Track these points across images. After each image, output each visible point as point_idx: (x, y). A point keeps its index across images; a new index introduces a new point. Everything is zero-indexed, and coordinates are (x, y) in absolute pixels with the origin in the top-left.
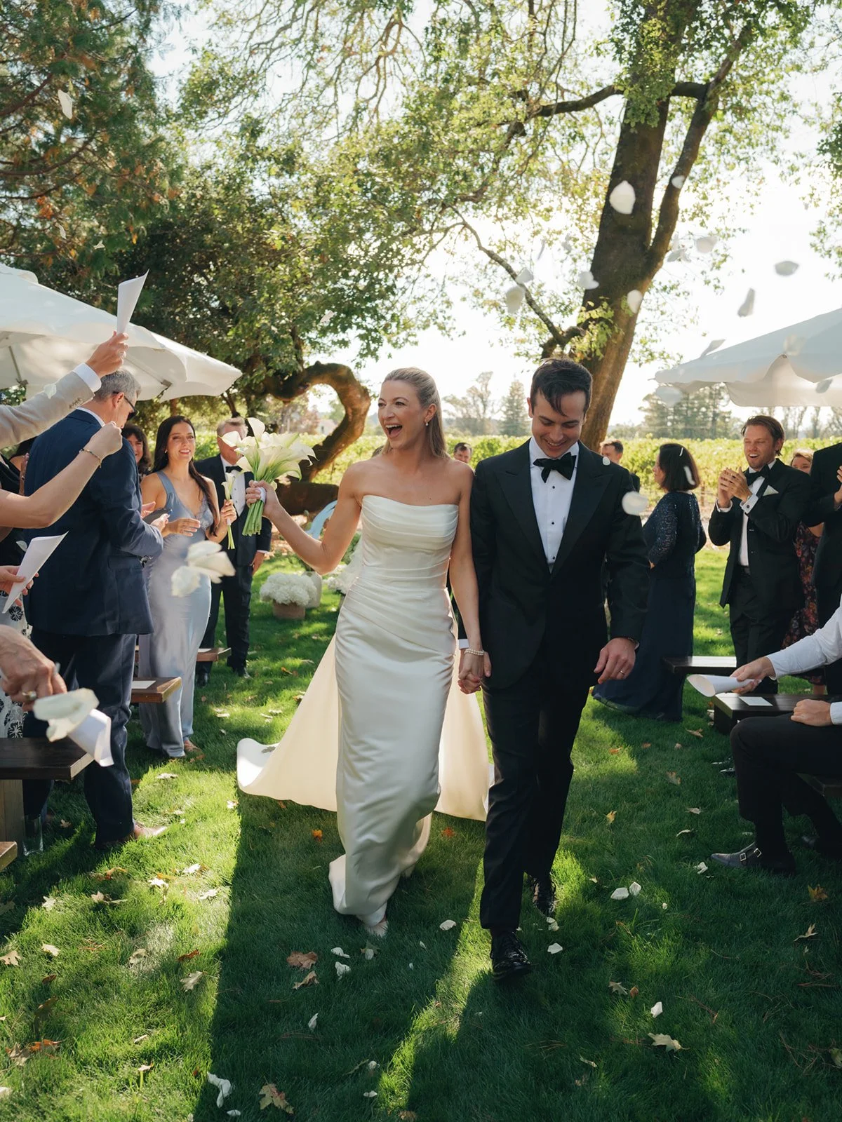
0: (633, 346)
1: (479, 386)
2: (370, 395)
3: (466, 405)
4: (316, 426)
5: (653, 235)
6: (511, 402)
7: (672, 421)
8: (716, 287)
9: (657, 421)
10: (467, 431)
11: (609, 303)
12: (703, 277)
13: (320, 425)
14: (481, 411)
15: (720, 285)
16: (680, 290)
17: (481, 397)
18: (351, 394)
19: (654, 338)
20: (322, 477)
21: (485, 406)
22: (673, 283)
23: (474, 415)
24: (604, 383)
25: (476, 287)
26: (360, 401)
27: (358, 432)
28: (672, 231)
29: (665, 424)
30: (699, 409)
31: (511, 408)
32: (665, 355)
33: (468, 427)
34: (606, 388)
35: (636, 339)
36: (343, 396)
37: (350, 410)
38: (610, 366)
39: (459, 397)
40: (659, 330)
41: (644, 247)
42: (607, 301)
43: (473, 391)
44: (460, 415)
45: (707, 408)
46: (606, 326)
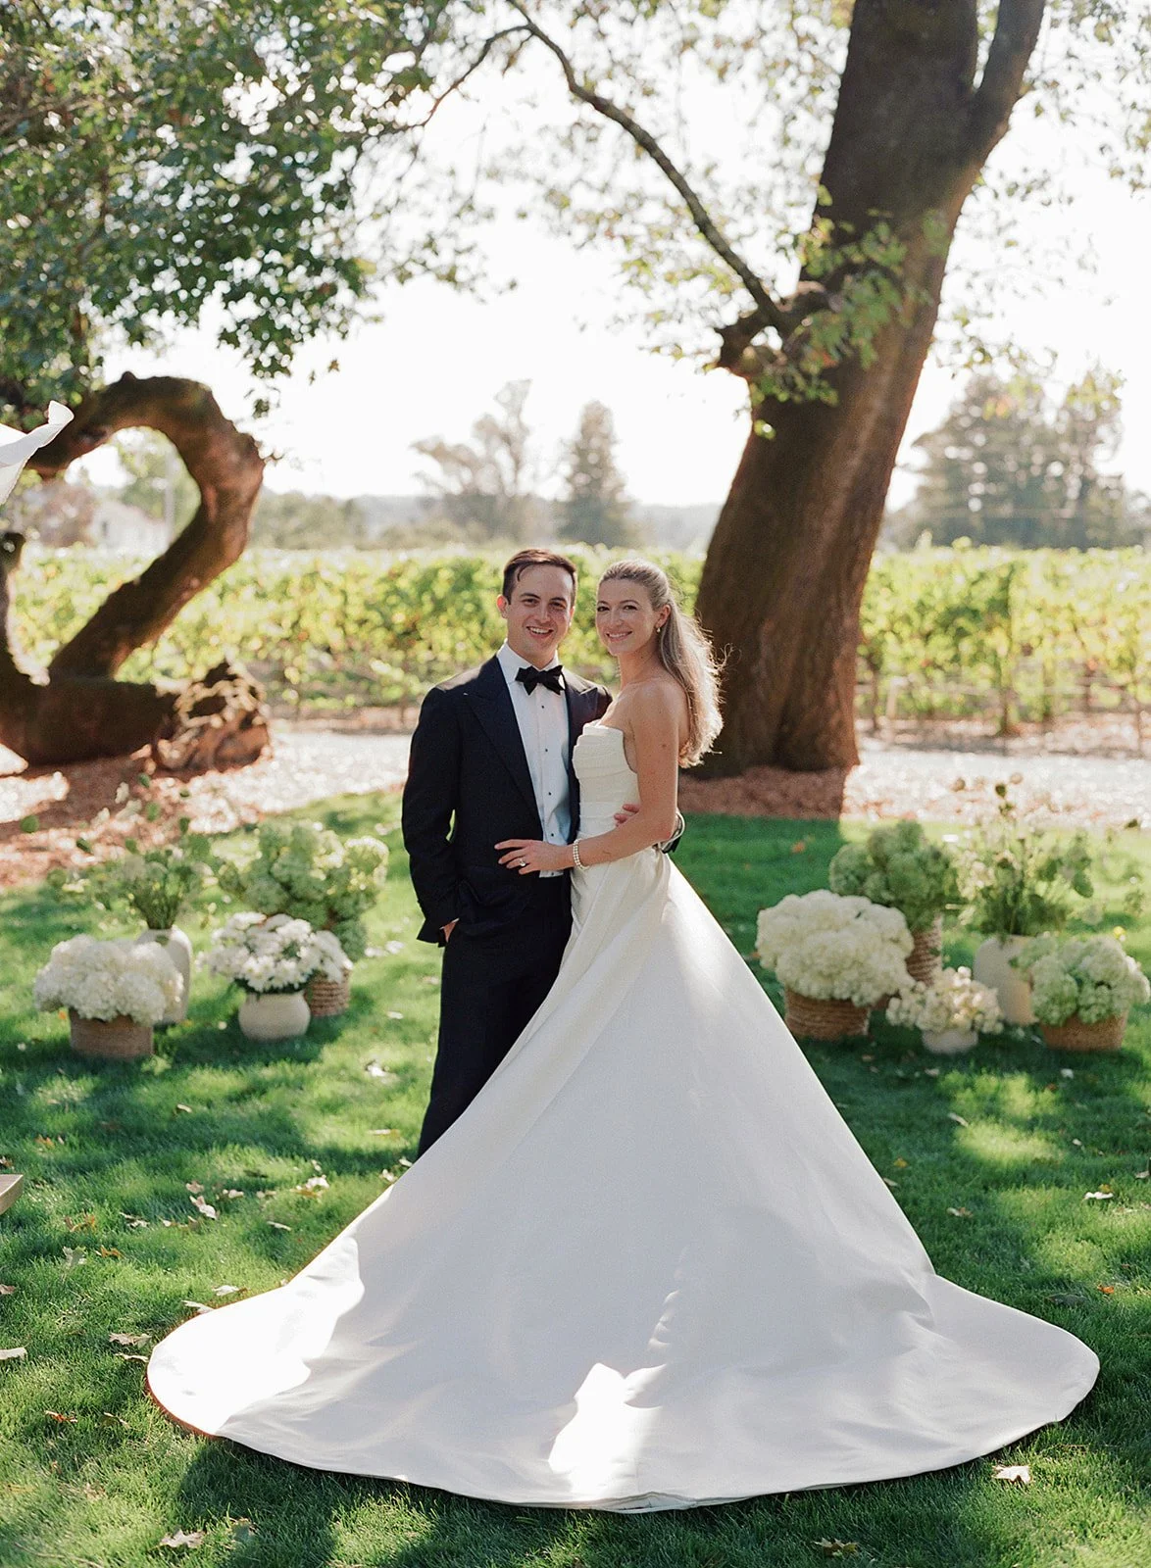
0: (940, 330)
1: (501, 416)
2: (264, 453)
3: (470, 463)
4: (88, 522)
5: (983, 56)
6: (581, 452)
7: (984, 497)
8: (1135, 186)
9: (941, 499)
10: (474, 527)
11: (893, 227)
12: (1104, 160)
13: (99, 517)
14: (508, 477)
15: (1145, 180)
16: (1052, 192)
17: (507, 439)
18: (214, 451)
19: (986, 307)
20: (135, 667)
21: (518, 464)
22: (1036, 174)
23: (487, 486)
24: (870, 421)
25: (551, 182)
26: (238, 469)
27: (231, 550)
28: (1031, 48)
29: (964, 505)
30: (1045, 466)
31: (582, 467)
32: (1014, 352)
33: (474, 514)
34: (874, 435)
35: (944, 310)
36: (194, 457)
37: (211, 494)
38: (885, 380)
39: (450, 441)
40: (996, 290)
41: (964, 86)
42: (887, 221)
43: (487, 429)
44: (455, 488)
45: (1066, 464)
46: (883, 283)
